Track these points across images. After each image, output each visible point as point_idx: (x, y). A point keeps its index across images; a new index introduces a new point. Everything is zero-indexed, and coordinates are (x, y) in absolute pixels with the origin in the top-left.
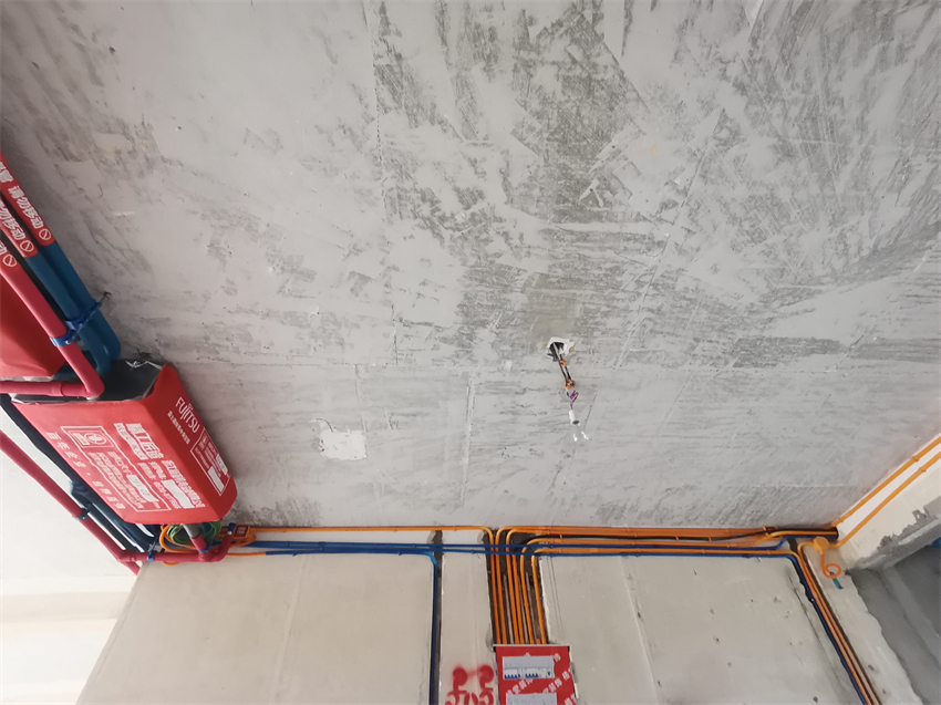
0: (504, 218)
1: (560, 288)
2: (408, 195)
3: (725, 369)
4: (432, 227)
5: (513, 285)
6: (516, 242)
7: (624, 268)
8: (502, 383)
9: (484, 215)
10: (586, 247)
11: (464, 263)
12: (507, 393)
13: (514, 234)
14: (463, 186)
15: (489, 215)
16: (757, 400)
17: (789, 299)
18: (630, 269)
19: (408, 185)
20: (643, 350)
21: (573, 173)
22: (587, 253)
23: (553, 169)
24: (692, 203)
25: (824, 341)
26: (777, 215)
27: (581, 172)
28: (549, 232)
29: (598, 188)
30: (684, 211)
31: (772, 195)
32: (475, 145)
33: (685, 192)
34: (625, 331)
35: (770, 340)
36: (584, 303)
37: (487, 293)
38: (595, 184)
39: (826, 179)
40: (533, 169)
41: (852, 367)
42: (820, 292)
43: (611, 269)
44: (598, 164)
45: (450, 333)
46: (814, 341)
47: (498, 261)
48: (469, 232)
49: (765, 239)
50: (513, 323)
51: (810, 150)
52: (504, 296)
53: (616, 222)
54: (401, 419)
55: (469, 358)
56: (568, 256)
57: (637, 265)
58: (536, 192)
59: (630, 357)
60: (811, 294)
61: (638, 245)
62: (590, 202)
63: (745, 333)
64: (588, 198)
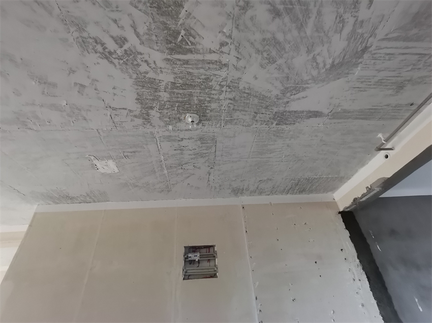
0: (142, 52)
1: (183, 89)
2: (88, 40)
3: (272, 126)
4: (107, 58)
5: (159, 88)
6: (153, 65)
7: (212, 78)
8: (170, 136)
9: (131, 51)
10: (189, 68)
11: (131, 77)
12: (174, 141)
13: (150, 61)
14: (115, 35)
15: (134, 51)
16: (290, 140)
17: (294, 92)
18: (215, 79)
19: (85, 35)
20: (232, 118)
21: (170, 27)
22: (191, 70)
23: (159, 24)
24: (235, 43)
25: (314, 112)
26: (278, 48)
27: (174, 26)
28: (168, 60)
29: (185, 35)
30: (232, 47)
31: (274, 37)
32: (113, 11)
33: (230, 37)
34: (221, 109)
35: (289, 112)
36: (197, 97)
37: (148, 93)
38: (183, 32)
39: (301, 27)
40: (148, 24)
41: (331, 124)
42: (308, 88)
43: (205, 79)
44: (181, 22)
45: (137, 113)
46: (310, 112)
47: (147, 76)
48: (127, 60)
49: (276, 62)
50: (166, 107)
51: (289, 11)
52: (157, 94)
53: (200, 54)
54: (129, 154)
55: (151, 125)
56: (181, 72)
57: (217, 76)
58: (154, 38)
59: (226, 122)
60: (304, 89)
61: (215, 66)
62: (184, 43)
63: (277, 109)
64: (182, 40)
